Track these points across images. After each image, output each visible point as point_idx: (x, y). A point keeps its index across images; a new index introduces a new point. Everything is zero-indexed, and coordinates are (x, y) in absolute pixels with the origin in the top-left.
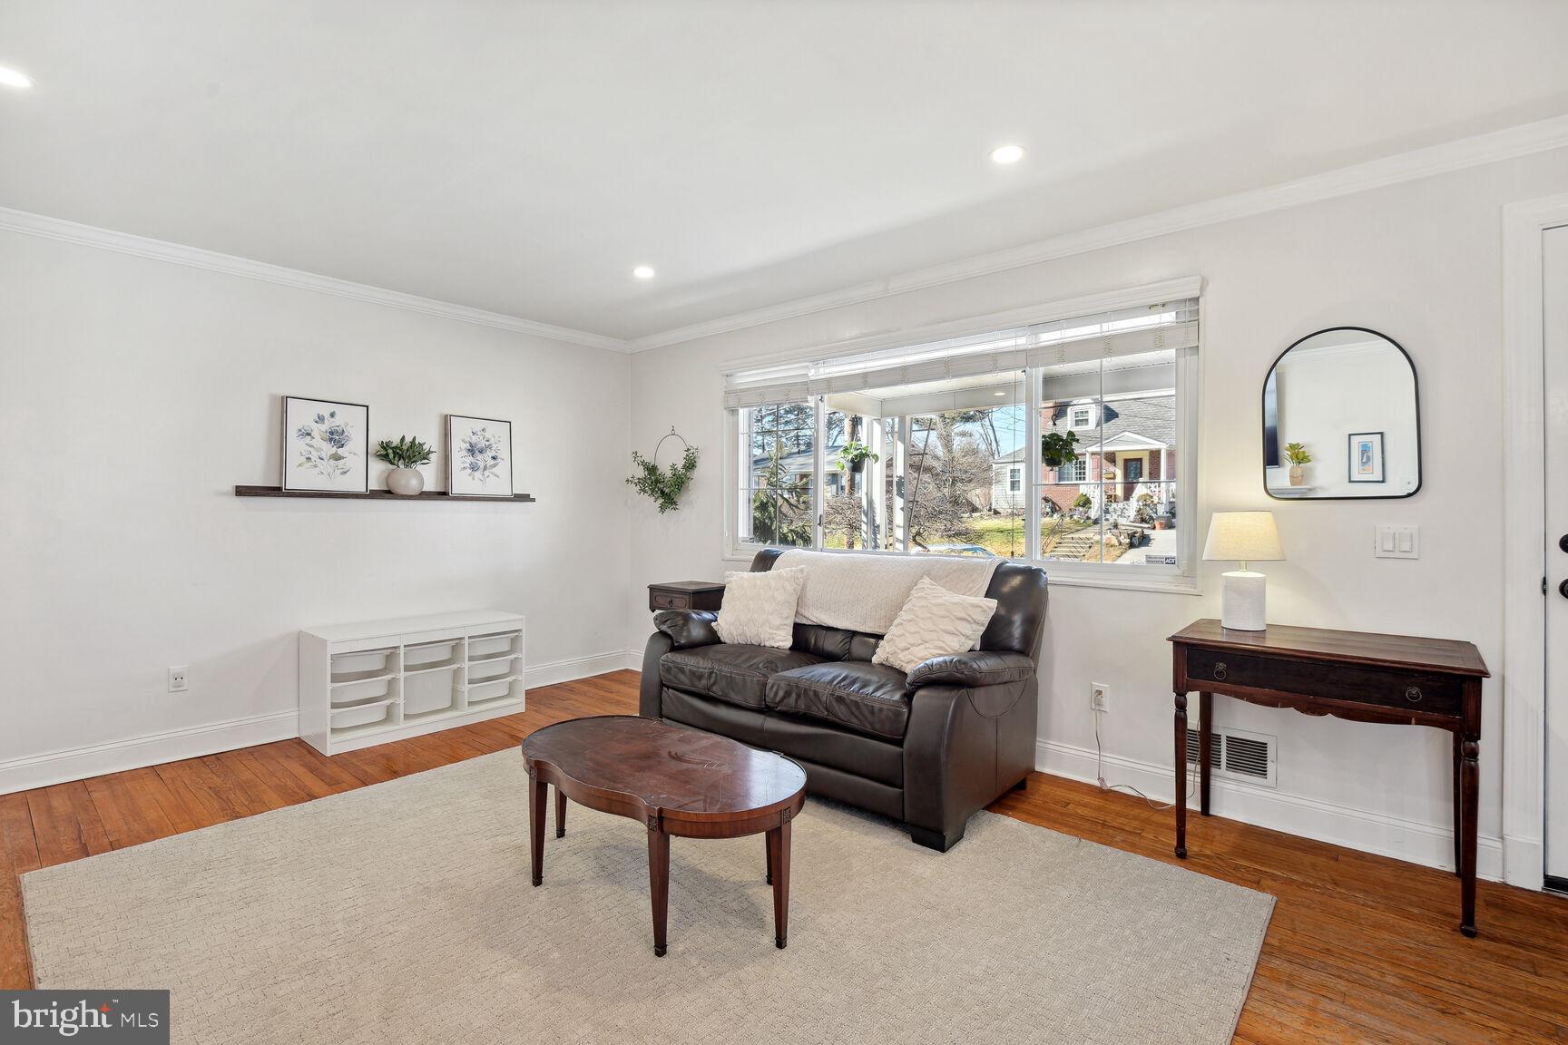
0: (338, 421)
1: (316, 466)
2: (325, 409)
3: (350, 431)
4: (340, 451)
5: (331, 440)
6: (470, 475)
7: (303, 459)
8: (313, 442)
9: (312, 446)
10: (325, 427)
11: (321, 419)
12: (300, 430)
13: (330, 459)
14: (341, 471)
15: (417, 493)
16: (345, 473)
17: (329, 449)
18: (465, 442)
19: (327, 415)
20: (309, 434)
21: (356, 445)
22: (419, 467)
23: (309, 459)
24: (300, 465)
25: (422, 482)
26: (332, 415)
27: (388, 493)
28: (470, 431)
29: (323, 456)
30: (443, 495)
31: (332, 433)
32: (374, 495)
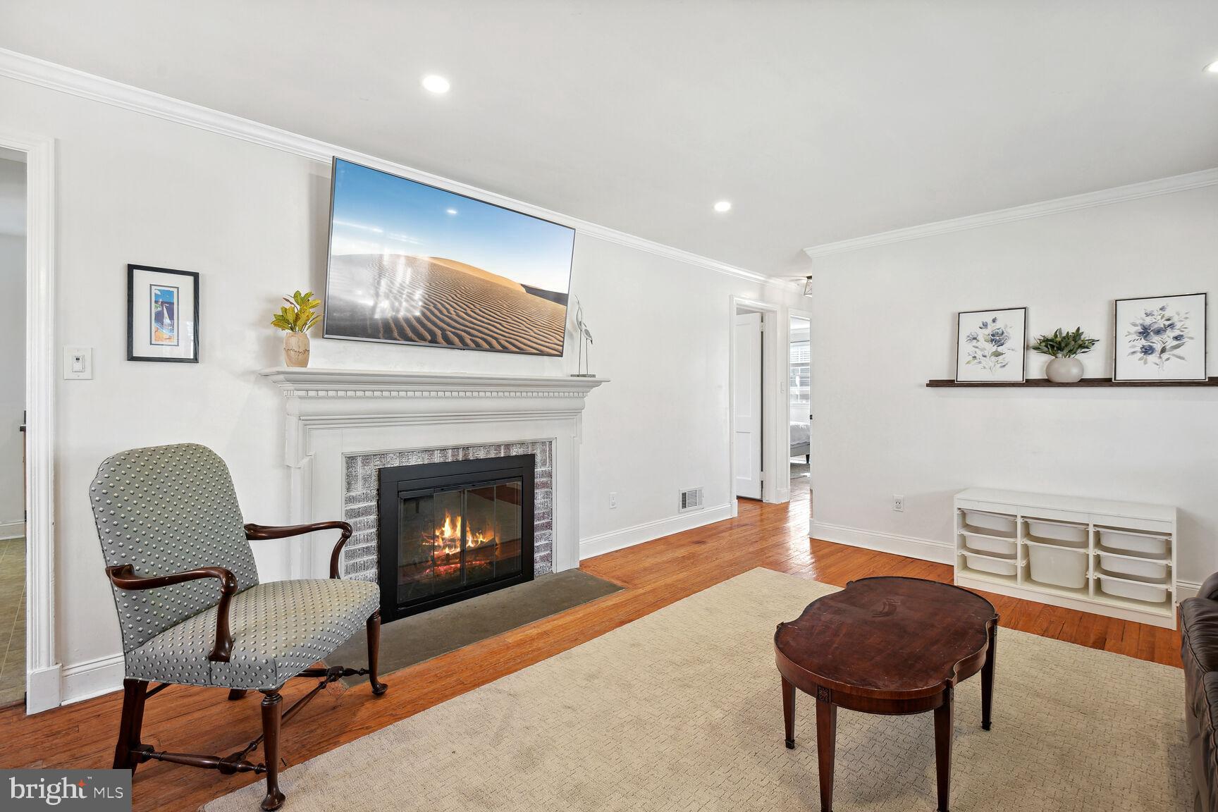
0: (999, 325)
1: (980, 363)
2: (988, 317)
3: (1009, 331)
4: (1000, 349)
5: (992, 341)
6: (1140, 359)
7: (971, 358)
8: (978, 344)
9: (977, 347)
10: (988, 331)
11: (985, 325)
12: (968, 336)
13: (991, 355)
14: (1000, 365)
15: (1077, 380)
16: (1004, 366)
17: (991, 348)
18: (1135, 325)
19: (989, 321)
20: (975, 339)
21: (1015, 342)
22: (1080, 356)
23: (975, 357)
24: (968, 363)
25: (1082, 370)
26: (994, 321)
27: (1047, 382)
28: (1143, 312)
29: (986, 354)
30: (1106, 382)
31: (993, 335)
32: (1030, 383)
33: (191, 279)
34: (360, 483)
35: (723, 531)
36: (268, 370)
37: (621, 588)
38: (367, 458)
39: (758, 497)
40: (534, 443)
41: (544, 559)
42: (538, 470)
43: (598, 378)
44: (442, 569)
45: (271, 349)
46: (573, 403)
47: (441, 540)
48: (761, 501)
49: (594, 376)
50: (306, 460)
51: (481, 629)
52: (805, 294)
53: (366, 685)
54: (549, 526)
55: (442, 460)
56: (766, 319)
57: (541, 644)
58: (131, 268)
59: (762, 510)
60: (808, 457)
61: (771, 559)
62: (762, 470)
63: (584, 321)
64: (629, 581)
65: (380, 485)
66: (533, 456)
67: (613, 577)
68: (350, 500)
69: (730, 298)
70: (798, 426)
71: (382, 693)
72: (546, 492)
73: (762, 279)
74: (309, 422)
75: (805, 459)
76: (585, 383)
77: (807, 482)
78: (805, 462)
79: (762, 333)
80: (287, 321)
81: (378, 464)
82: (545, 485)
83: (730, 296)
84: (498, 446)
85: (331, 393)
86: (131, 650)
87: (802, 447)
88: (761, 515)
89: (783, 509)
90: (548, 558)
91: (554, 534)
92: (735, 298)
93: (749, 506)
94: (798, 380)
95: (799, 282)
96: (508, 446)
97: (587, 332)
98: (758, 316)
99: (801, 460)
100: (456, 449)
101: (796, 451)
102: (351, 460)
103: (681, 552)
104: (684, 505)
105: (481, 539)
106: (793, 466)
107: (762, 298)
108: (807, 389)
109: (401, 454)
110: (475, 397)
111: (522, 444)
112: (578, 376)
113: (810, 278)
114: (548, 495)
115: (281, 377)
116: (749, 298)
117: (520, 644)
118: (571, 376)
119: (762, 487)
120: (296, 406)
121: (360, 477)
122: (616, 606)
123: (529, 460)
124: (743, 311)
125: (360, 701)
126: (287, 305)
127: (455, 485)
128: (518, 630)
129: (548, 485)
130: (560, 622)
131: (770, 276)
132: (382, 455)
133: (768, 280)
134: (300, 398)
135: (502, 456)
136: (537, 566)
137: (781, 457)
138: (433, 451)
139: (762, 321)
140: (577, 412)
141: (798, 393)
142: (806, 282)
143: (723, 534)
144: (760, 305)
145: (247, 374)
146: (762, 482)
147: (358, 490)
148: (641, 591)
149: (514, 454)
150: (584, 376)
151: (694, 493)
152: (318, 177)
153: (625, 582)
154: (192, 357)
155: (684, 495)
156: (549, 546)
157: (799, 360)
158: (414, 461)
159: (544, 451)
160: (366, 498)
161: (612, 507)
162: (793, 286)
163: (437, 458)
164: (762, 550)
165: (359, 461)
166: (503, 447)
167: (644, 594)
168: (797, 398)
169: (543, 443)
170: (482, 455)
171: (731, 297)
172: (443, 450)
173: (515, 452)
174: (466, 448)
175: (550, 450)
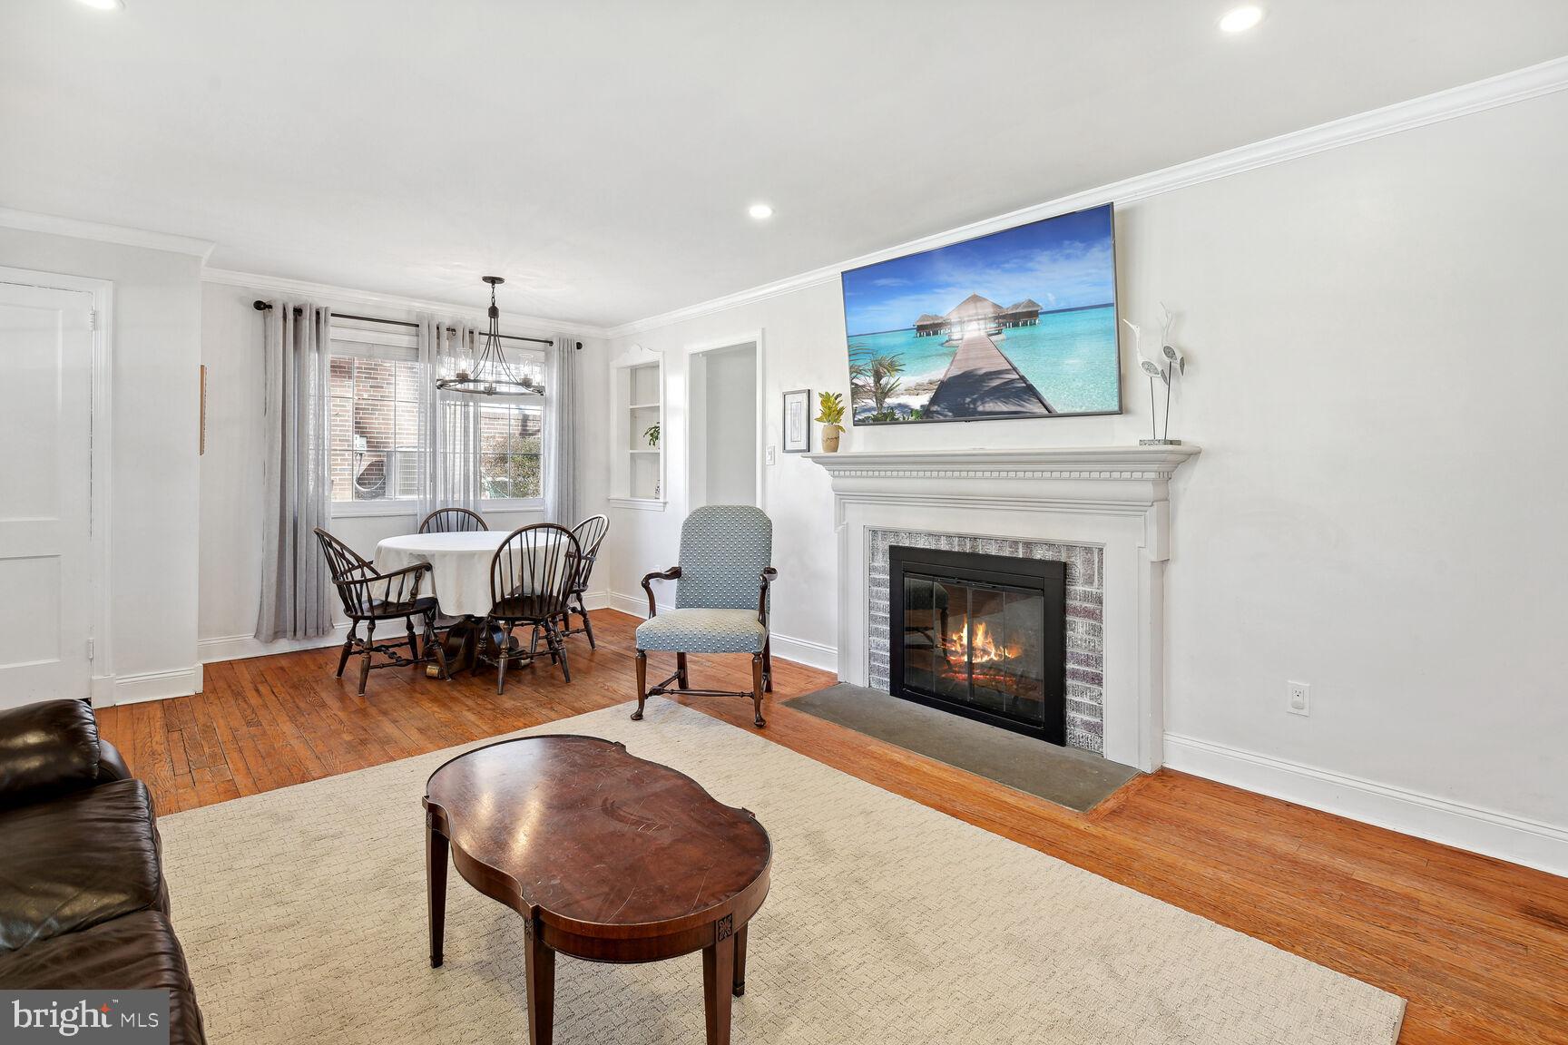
33: (806, 394)
34: (879, 555)
37: (1083, 808)
38: (885, 533)
40: (1070, 547)
42: (1077, 588)
47: (958, 646)
49: (1178, 443)
50: (841, 528)
54: (1096, 679)
65: (892, 561)
66: (1067, 566)
68: (872, 569)
72: (1087, 623)
74: (844, 496)
81: (890, 541)
82: (1085, 613)
84: (1015, 543)
90: (1097, 730)
91: (1107, 696)
96: (1028, 545)
102: (873, 534)
105: (1006, 653)
109: (912, 534)
111: (1050, 545)
114: (1097, 630)
121: (879, 550)
123: (1061, 571)
129: (1093, 615)
135: (1020, 556)
136: (1073, 730)
138: (940, 536)
140: (1142, 505)
149: (1038, 557)
154: (806, 448)
156: (1099, 712)
158: (923, 543)
159: (1088, 561)
160: (883, 572)
163: (944, 546)
165: (878, 535)
166: (1020, 546)
169: (1088, 550)
170: (993, 550)
172: (949, 537)
173: (1039, 554)
174: (977, 539)
175: (1101, 562)
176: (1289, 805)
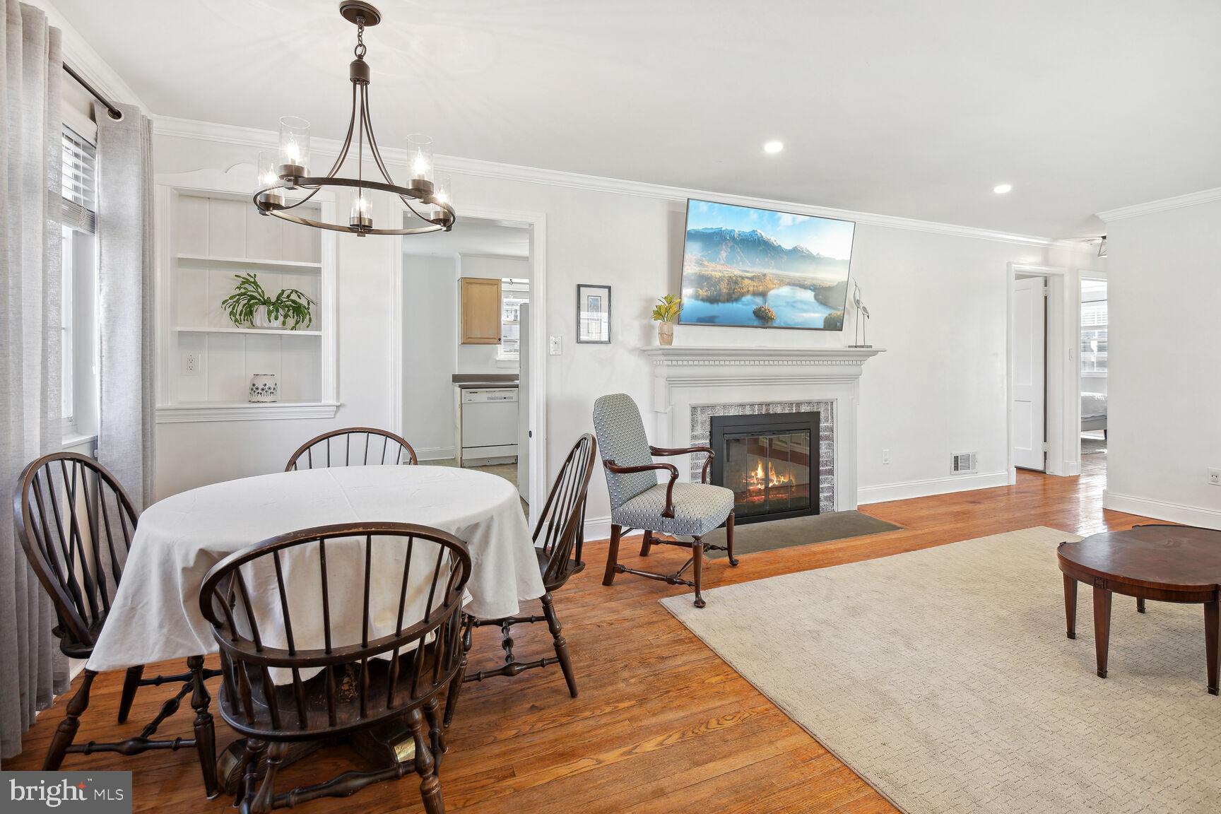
33: (607, 290)
34: (700, 426)
35: (1000, 496)
36: (645, 348)
37: (899, 528)
38: (704, 408)
39: (1040, 467)
40: (819, 403)
41: (826, 498)
42: (822, 425)
43: (874, 348)
44: (756, 498)
45: (647, 332)
46: (851, 370)
48: (1045, 473)
49: (871, 347)
50: (670, 408)
51: (788, 540)
52: (1099, 255)
53: (727, 559)
54: (831, 472)
55: (751, 413)
56: (1050, 283)
57: (840, 555)
58: (579, 286)
59: (1045, 481)
60: (1105, 431)
61: (1055, 521)
62: (1045, 441)
63: (862, 300)
64: (906, 524)
65: (711, 428)
66: (818, 413)
67: (890, 520)
68: (694, 437)
69: (1007, 266)
70: (1093, 398)
71: (736, 565)
72: (829, 444)
73: (1046, 242)
74: (673, 382)
75: (1103, 435)
76: (862, 352)
77: (1105, 458)
78: (1104, 438)
79: (1046, 298)
80: (659, 314)
81: (710, 413)
82: (827, 438)
83: (1007, 264)
85: (691, 363)
86: (616, 508)
87: (1096, 419)
88: (1044, 485)
89: (1071, 483)
90: (831, 499)
91: (835, 480)
92: (1013, 265)
93: (1028, 477)
94: (1094, 345)
95: (1092, 242)
96: (798, 404)
97: (864, 309)
98: (1041, 280)
99: (1099, 436)
100: (761, 404)
101: (1088, 424)
102: (694, 409)
103: (957, 508)
104: (956, 468)
105: (782, 479)
106: (1084, 441)
107: (1046, 261)
108: (1105, 355)
109: (725, 406)
110: (776, 365)
111: (809, 403)
112: (856, 347)
113: (1104, 238)
114: (831, 446)
115: (660, 352)
116: (1029, 263)
117: (823, 552)
118: (849, 347)
119: (1045, 459)
120: (664, 371)
121: (699, 421)
122: (900, 539)
123: (815, 416)
124: (1021, 276)
125: (724, 567)
126: (661, 303)
127: (760, 432)
128: (819, 544)
129: (830, 438)
130: (852, 544)
131: (1056, 239)
132: (713, 407)
133: (1052, 243)
134: (668, 366)
135: (794, 412)
136: (822, 504)
137: (1069, 430)
139: (1046, 286)
140: (855, 377)
141: (1094, 359)
142: (1101, 241)
143: (1001, 498)
144: (1044, 269)
145: (634, 350)
146: (1045, 453)
147: (699, 431)
148: (920, 532)
149: (803, 411)
150: (862, 347)
151: (967, 458)
152: (673, 212)
153: (903, 524)
154: (607, 340)
155: (956, 458)
156: (831, 489)
157: (1096, 322)
158: (733, 412)
159: (827, 409)
160: (703, 438)
161: (884, 462)
162: (1085, 247)
163: (748, 412)
164: (1045, 514)
165: (699, 409)
166: (794, 405)
167: (923, 534)
168: (1093, 366)
169: (826, 403)
170: (779, 410)
171: (1009, 264)
172: (752, 405)
173: (804, 409)
174: (768, 405)
175: (832, 409)
176: (889, 502)
